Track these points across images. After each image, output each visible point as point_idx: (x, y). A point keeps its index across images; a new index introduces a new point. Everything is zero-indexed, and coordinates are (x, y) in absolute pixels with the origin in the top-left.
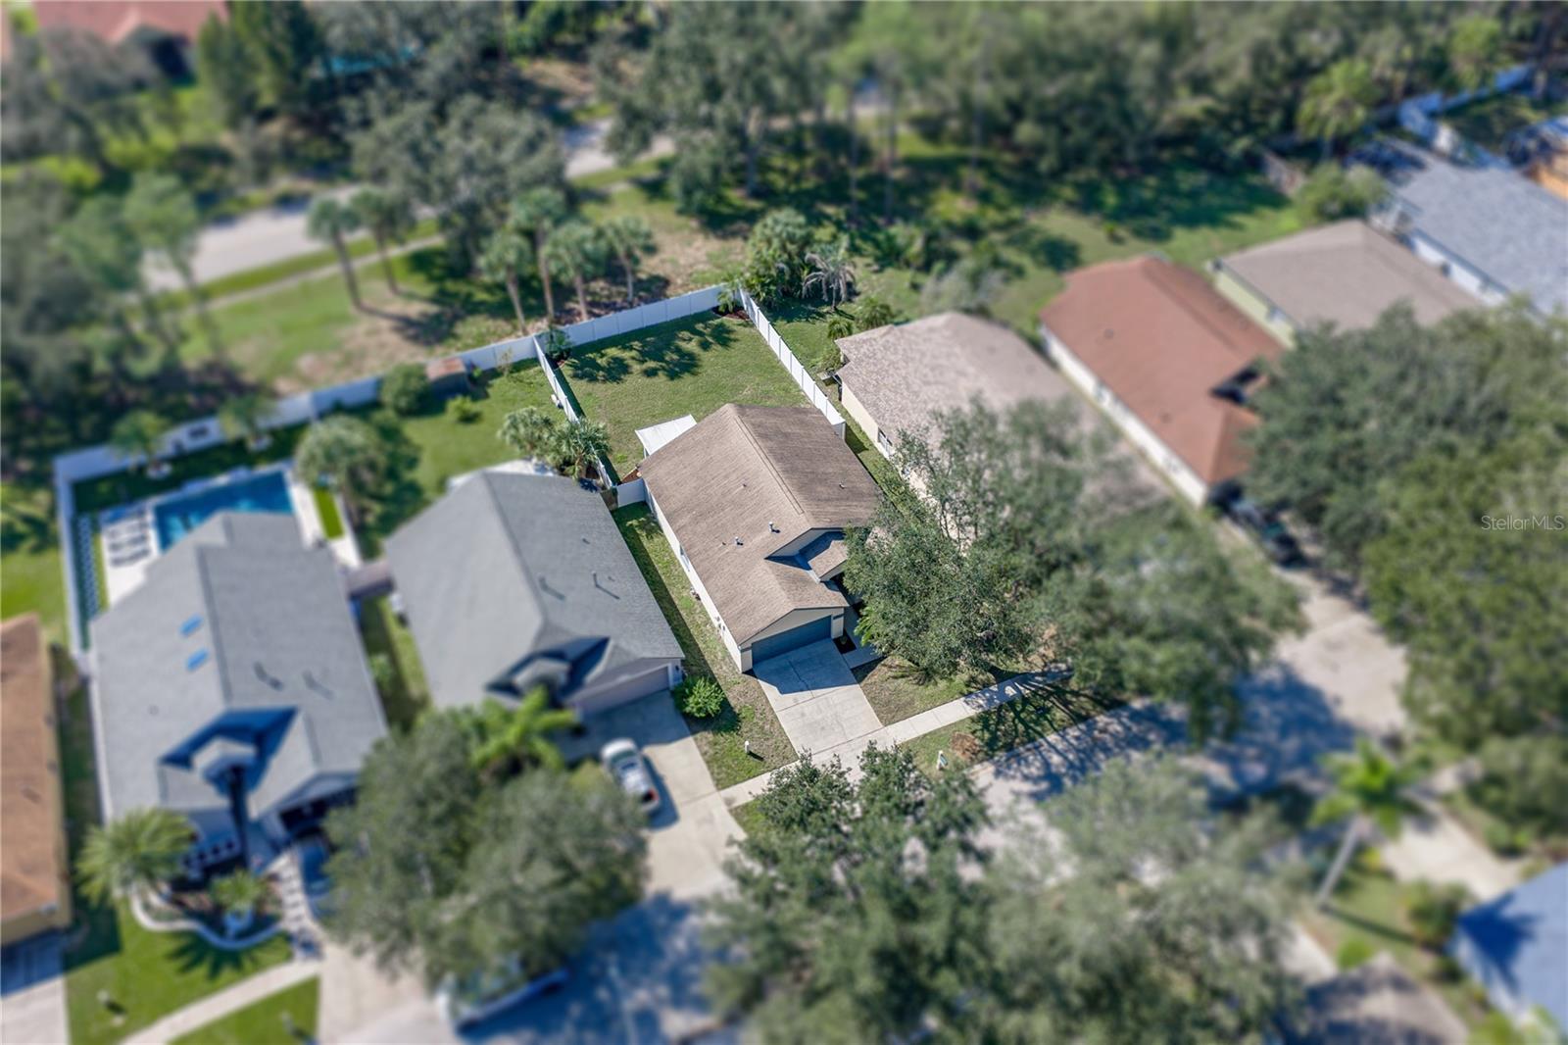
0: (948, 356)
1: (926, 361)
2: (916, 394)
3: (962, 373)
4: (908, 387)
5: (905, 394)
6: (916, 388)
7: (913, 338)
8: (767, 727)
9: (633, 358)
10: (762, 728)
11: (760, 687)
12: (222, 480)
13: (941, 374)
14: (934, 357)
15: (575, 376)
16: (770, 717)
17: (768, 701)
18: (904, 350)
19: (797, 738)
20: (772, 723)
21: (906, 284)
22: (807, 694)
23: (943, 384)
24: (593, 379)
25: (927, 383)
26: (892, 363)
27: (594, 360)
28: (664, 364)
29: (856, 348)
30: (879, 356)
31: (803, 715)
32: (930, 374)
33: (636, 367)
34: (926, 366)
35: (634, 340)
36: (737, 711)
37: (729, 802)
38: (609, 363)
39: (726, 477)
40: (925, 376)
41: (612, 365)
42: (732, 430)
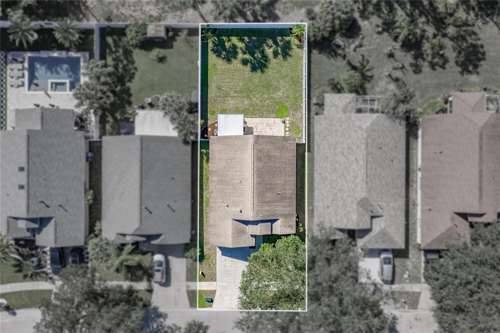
0: (358, 147)
1: (349, 141)
2: (336, 155)
3: (357, 161)
4: (335, 149)
5: (332, 151)
6: (337, 152)
7: (351, 125)
8: (211, 265)
9: (241, 49)
10: (210, 265)
11: (216, 249)
12: (55, 54)
13: (350, 154)
14: (353, 143)
15: (212, 50)
16: (214, 262)
17: (216, 256)
18: (345, 128)
19: (219, 274)
20: (214, 265)
21: (387, 51)
22: (230, 259)
23: (348, 159)
24: (219, 56)
25: (342, 153)
26: (336, 131)
27: (224, 42)
28: (253, 59)
29: (330, 106)
30: (334, 122)
31: (225, 266)
32: (346, 150)
33: (240, 56)
34: (347, 144)
35: (246, 36)
36: (205, 254)
37: (188, 287)
38: (230, 47)
39: (236, 171)
40: (344, 149)
41: (231, 49)
42: (247, 150)
